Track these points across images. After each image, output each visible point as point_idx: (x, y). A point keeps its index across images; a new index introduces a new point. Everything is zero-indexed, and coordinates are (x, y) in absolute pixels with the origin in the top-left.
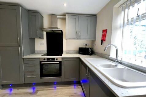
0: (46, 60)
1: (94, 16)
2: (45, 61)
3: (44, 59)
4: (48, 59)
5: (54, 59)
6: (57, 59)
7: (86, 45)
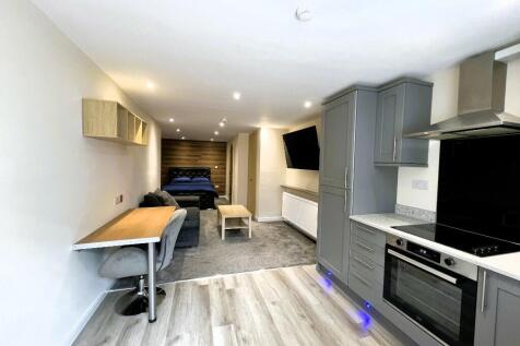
0: (404, 248)
2: (400, 247)
3: (399, 241)
4: (413, 247)
5: (435, 255)
6: (448, 262)
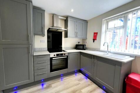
1: (86, 22)
4: (57, 55)
5: (62, 54)
6: (65, 54)
7: (79, 42)
